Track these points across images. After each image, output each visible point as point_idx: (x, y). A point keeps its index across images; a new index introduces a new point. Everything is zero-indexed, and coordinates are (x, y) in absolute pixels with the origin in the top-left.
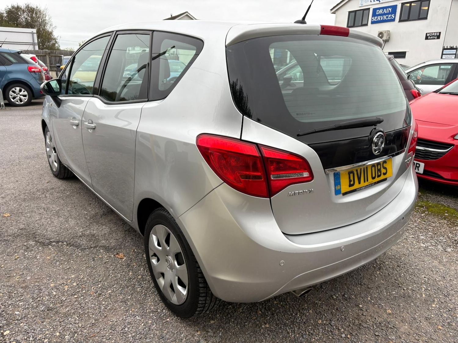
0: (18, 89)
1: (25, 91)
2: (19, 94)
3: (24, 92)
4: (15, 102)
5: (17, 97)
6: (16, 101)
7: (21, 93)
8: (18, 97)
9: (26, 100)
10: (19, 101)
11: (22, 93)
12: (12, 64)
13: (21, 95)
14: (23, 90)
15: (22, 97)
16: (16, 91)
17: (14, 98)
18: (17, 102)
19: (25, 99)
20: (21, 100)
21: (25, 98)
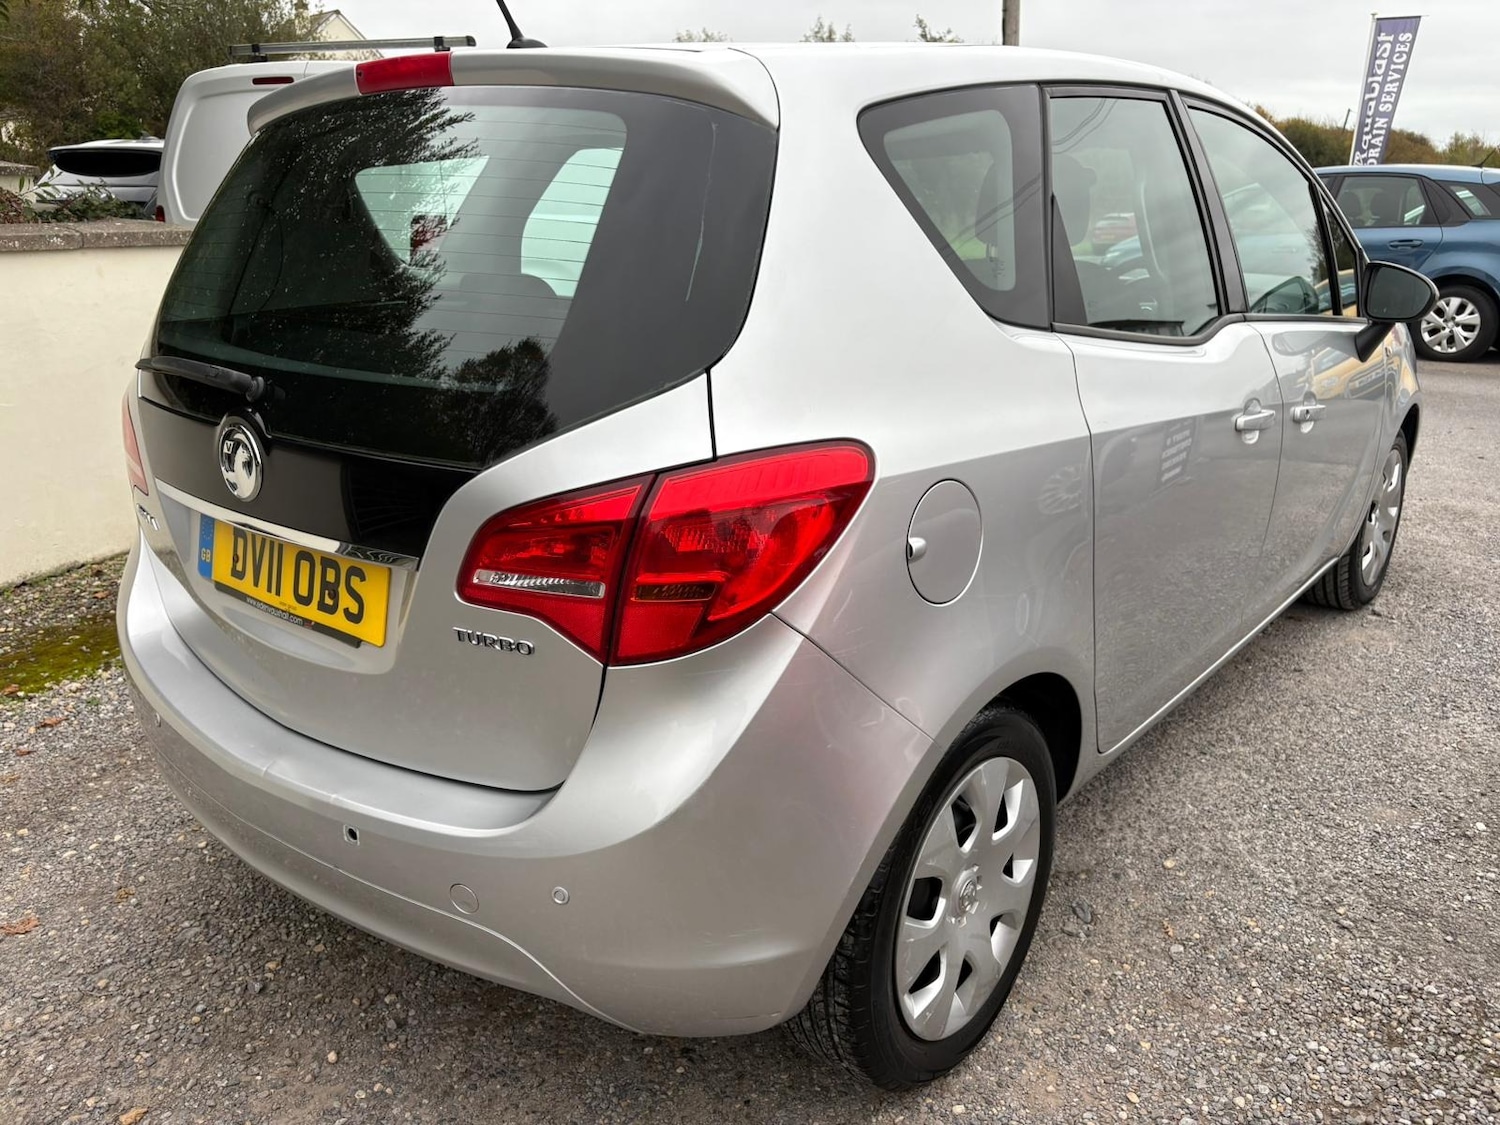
0: (1455, 302)
1: (1476, 310)
2: (1453, 319)
3: (1472, 313)
4: (1430, 345)
5: (1444, 328)
6: (1437, 341)
7: (1459, 318)
8: (1447, 331)
9: (1467, 344)
10: (1445, 342)
11: (1463, 318)
12: (1466, 222)
13: (1457, 325)
14: (1470, 307)
15: (1459, 331)
16: (1447, 308)
17: (1433, 332)
18: (1439, 344)
19: (1465, 339)
20: (1451, 340)
21: (1466, 334)
